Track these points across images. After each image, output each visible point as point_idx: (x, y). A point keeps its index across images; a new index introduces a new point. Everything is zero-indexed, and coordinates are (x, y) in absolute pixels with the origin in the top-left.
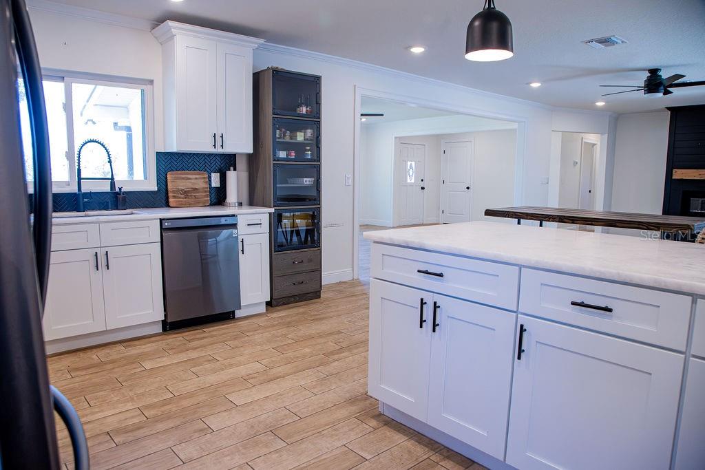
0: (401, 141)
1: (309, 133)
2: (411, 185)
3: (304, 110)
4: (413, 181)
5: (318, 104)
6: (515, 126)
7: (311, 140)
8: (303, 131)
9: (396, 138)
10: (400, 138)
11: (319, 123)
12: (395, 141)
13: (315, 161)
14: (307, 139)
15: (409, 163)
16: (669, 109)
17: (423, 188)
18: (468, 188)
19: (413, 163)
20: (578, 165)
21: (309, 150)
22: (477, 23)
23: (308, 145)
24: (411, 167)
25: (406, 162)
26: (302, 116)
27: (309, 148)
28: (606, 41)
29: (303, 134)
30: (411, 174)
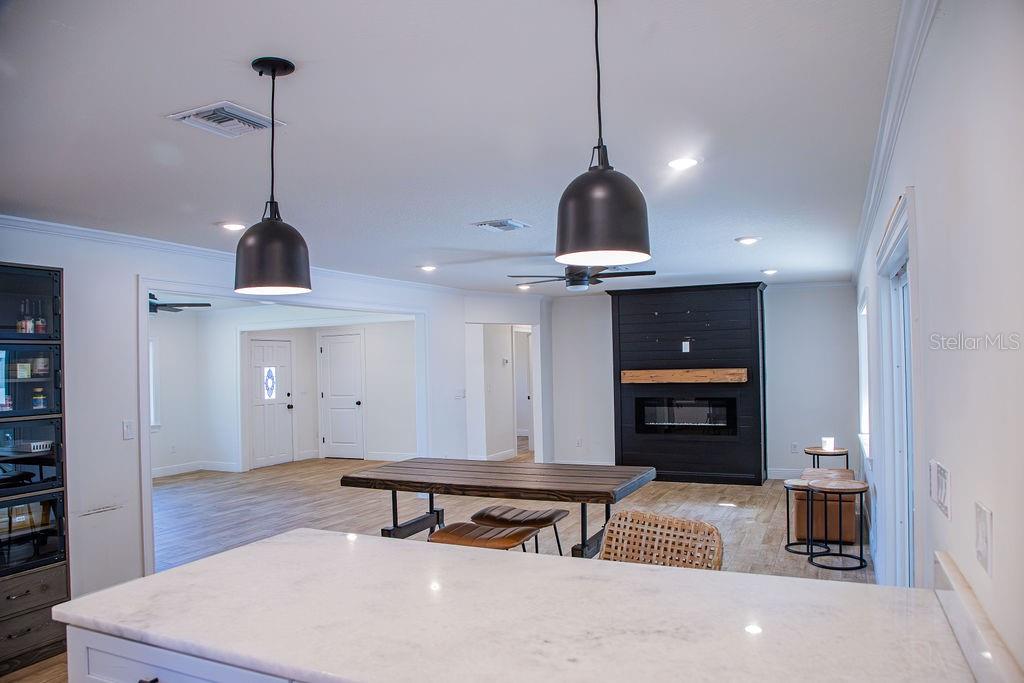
0: (252, 339)
1: (41, 364)
2: (271, 403)
3: (29, 326)
4: (273, 396)
5: (58, 316)
6: (413, 317)
7: (45, 376)
8: (31, 360)
9: (242, 333)
10: (250, 333)
11: (60, 348)
12: (242, 339)
13: (52, 413)
14: (38, 376)
15: (266, 370)
16: (609, 292)
17: (290, 407)
18: (359, 403)
19: (273, 370)
20: (509, 364)
21: (39, 394)
22: (251, 241)
23: (39, 385)
24: (270, 376)
25: (261, 368)
26: (27, 336)
27: (39, 390)
28: (501, 225)
29: (28, 366)
30: (270, 385)
